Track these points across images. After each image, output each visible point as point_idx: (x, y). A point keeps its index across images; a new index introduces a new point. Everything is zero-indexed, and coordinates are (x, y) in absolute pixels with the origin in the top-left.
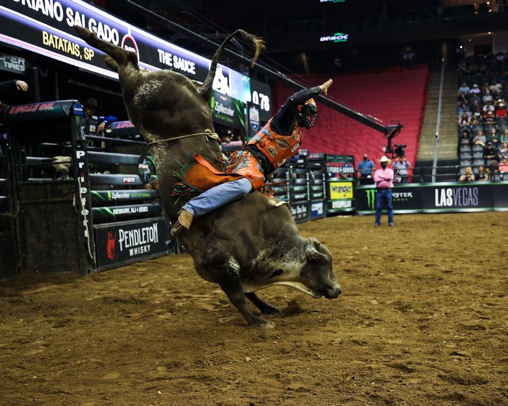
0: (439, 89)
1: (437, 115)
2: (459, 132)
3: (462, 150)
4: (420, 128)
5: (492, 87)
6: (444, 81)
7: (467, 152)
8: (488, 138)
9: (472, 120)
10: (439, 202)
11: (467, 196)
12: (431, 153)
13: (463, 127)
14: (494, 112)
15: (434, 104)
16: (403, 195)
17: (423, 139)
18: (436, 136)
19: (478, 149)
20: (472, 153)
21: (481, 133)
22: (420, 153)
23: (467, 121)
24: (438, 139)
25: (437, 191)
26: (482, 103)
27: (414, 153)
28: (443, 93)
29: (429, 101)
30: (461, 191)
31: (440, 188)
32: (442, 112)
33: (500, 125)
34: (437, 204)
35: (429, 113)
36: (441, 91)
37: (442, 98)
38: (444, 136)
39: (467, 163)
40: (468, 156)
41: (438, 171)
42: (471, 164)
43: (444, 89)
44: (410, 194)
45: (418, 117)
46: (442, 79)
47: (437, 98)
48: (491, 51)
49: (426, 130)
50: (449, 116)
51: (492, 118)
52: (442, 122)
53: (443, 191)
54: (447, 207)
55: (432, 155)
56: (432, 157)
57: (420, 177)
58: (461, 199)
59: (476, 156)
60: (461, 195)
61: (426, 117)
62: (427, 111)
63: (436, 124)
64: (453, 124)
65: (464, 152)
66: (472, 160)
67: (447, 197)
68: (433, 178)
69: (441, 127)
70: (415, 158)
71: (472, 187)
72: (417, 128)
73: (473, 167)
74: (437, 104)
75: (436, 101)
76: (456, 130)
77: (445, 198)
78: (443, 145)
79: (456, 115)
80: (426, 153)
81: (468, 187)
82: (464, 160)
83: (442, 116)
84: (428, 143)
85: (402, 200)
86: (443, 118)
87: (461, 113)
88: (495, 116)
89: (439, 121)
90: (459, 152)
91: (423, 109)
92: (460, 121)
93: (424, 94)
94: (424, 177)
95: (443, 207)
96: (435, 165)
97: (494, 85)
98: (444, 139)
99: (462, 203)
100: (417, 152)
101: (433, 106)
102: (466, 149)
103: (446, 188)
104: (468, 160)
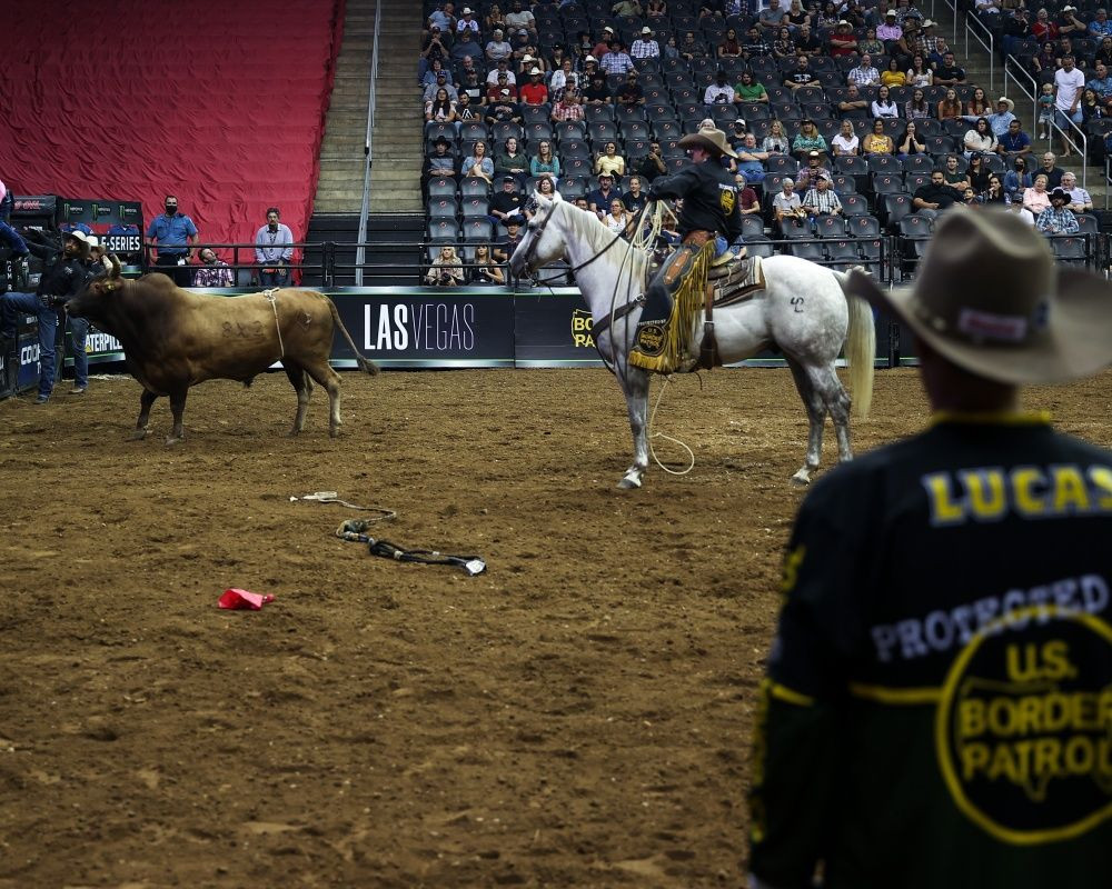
0: (373, 12)
1: (368, 88)
2: (425, 140)
3: (434, 191)
4: (323, 124)
5: (512, 18)
7: (446, 198)
8: (499, 162)
9: (460, 108)
10: (374, 341)
11: (446, 326)
12: (351, 195)
13: (436, 125)
14: (515, 90)
15: (358, 52)
17: (330, 153)
18: (367, 150)
19: (474, 190)
20: (459, 200)
21: (480, 147)
22: (321, 194)
23: (446, 112)
24: (371, 156)
25: (367, 308)
26: (486, 63)
27: (306, 195)
28: (385, 24)
29: (346, 46)
30: (432, 311)
31: (376, 301)
32: (381, 80)
33: (530, 127)
34: (368, 346)
35: (345, 79)
36: (378, 19)
37: (380, 38)
38: (385, 149)
39: (448, 231)
40: (450, 211)
42: (457, 233)
43: (384, 12)
45: (318, 91)
47: (369, 38)
49: (338, 129)
50: (399, 92)
51: (511, 105)
52: (381, 109)
53: (384, 309)
54: (395, 353)
55: (352, 201)
56: (356, 208)
57: (323, 269)
58: (432, 332)
59: (468, 211)
60: (432, 321)
61: (337, 91)
62: (341, 74)
63: (365, 111)
64: (408, 115)
65: (439, 199)
66: (460, 221)
67: (394, 328)
69: (378, 123)
70: (309, 210)
71: (461, 301)
72: (316, 121)
74: (369, 53)
75: (365, 46)
76: (418, 132)
77: (389, 330)
78: (384, 175)
79: (419, 91)
80: (339, 195)
81: (450, 301)
82: (439, 221)
83: (380, 91)
84: (342, 166)
86: (382, 96)
87: (432, 88)
88: (519, 100)
90: (426, 199)
91: (330, 68)
92: (429, 110)
93: (334, 25)
94: (333, 271)
95: (384, 353)
97: (517, 11)
98: (387, 156)
99: (432, 343)
100: (314, 191)
101: (357, 60)
102: (445, 189)
103: (392, 301)
104: (448, 220)
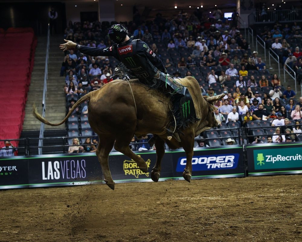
0: (45, 55)
1: (43, 83)
2: (67, 101)
3: (70, 119)
4: (26, 96)
6: (50, 46)
7: (75, 122)
9: (79, 88)
10: (46, 176)
11: (75, 169)
13: (70, 95)
15: (39, 70)
16: (7, 169)
17: (29, 107)
18: (43, 105)
19: (85, 119)
20: (80, 123)
22: (25, 123)
23: (74, 90)
24: (45, 107)
27: (19, 123)
28: (50, 59)
29: (35, 68)
30: (69, 163)
31: (46, 160)
32: (49, 80)
34: (44, 178)
35: (35, 80)
36: (47, 57)
37: (48, 64)
38: (51, 105)
39: (75, 134)
40: (76, 127)
41: (45, 142)
42: (79, 135)
43: (50, 55)
44: (14, 168)
45: (24, 85)
46: (48, 44)
47: (44, 65)
48: (97, 19)
49: (32, 98)
50: (56, 84)
52: (49, 90)
53: (50, 163)
55: (38, 125)
56: (39, 127)
57: (25, 149)
58: (69, 172)
59: (83, 126)
60: (69, 167)
61: (32, 84)
62: (33, 78)
63: (42, 92)
64: (60, 93)
65: (71, 122)
66: (80, 130)
67: (54, 170)
68: (40, 150)
69: (48, 96)
70: (21, 129)
71: (80, 159)
72: (23, 96)
73: (80, 139)
74: (44, 70)
75: (42, 68)
76: (64, 98)
77: (52, 172)
80: (32, 123)
81: (76, 159)
82: (72, 130)
83: (48, 84)
85: (6, 174)
86: (49, 86)
89: (45, 89)
90: (67, 122)
91: (29, 76)
92: (67, 90)
93: (30, 60)
94: (29, 149)
95: (50, 181)
96: (41, 136)
98: (52, 108)
99: (69, 176)
100: (22, 122)
101: (39, 73)
102: (74, 119)
103: (53, 160)
104: (75, 130)
